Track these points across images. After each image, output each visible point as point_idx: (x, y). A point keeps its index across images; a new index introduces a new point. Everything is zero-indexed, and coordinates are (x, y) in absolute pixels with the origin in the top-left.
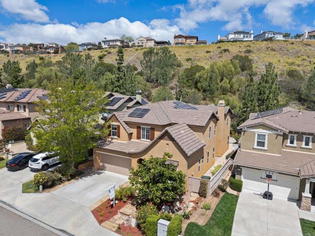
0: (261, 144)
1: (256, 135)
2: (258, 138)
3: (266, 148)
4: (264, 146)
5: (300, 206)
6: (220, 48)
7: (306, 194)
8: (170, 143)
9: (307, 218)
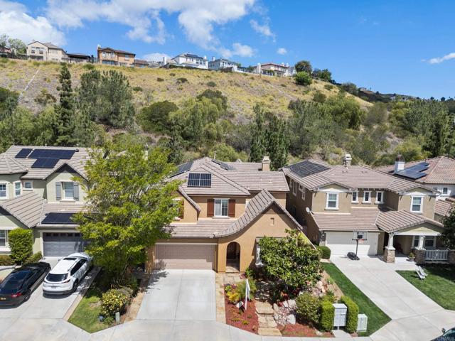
0: (332, 204)
1: (328, 195)
2: (330, 199)
3: (337, 208)
4: (335, 206)
5: (385, 260)
6: (174, 75)
7: (390, 247)
8: (277, 216)
9: (400, 269)
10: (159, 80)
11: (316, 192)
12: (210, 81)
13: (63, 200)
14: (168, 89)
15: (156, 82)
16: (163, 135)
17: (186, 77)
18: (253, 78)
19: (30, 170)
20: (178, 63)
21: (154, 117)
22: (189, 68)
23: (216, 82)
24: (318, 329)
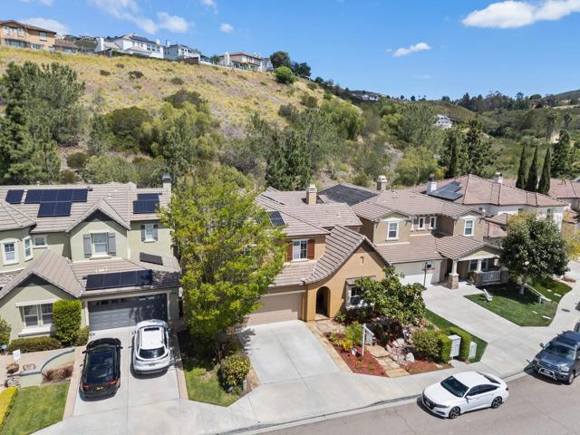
0: (393, 234)
1: (389, 225)
2: (390, 229)
3: (397, 238)
4: (395, 236)
5: (450, 287)
6: (122, 66)
7: (454, 274)
8: (366, 255)
9: (468, 294)
10: (104, 73)
11: (377, 223)
12: (173, 76)
13: (94, 256)
14: (121, 88)
15: (99, 76)
16: (136, 154)
17: (139, 69)
18: (225, 73)
19: (38, 220)
20: (121, 49)
21: (120, 129)
22: (139, 56)
23: (183, 77)
24: (437, 362)
